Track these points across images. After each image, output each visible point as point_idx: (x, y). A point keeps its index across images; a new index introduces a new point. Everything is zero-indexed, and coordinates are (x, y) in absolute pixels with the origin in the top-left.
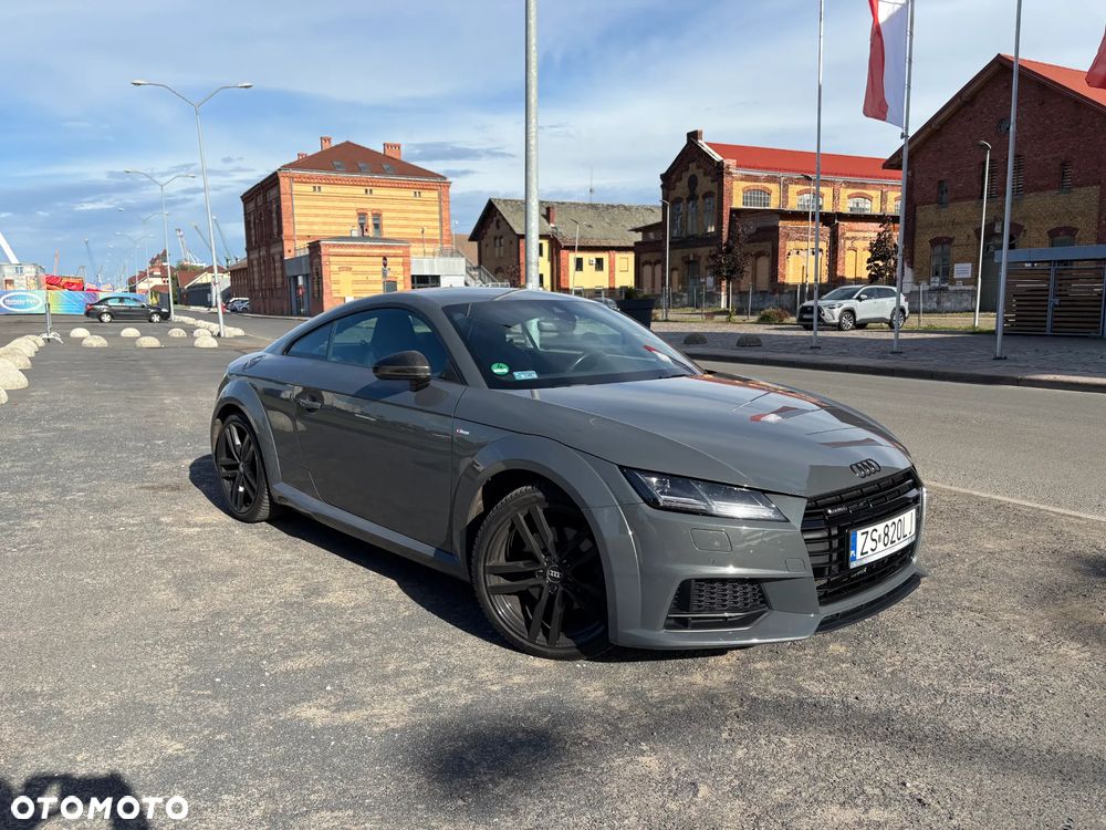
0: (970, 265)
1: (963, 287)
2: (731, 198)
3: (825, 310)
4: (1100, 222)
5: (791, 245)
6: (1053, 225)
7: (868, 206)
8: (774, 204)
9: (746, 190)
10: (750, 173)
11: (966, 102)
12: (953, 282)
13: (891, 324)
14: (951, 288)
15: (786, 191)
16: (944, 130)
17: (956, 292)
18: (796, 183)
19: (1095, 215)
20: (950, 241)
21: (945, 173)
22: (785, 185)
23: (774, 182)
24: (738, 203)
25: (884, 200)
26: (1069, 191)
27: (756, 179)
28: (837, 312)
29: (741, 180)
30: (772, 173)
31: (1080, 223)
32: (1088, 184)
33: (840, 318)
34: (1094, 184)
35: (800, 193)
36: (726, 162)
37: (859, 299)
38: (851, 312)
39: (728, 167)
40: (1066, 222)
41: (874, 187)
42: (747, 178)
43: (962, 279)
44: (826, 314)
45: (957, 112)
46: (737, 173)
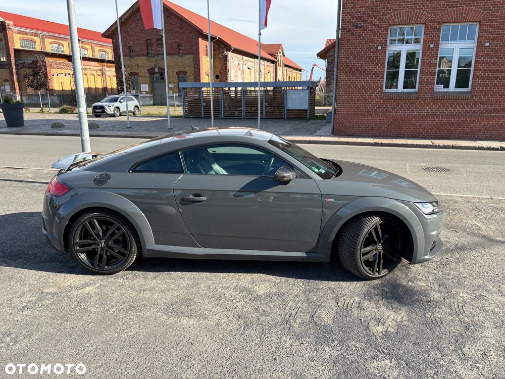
0: (147, 85)
1: (145, 95)
2: (13, 43)
3: (107, 107)
4: (194, 70)
5: (53, 71)
6: (178, 70)
7: (86, 53)
8: (38, 48)
9: (22, 39)
10: (23, 30)
11: (135, 11)
12: (141, 92)
13: (134, 114)
14: (140, 95)
15: (44, 42)
16: (127, 22)
17: (143, 97)
18: (49, 38)
19: (193, 67)
20: (137, 74)
21: (131, 43)
22: (42, 38)
23: (37, 36)
24: (18, 46)
25: (93, 51)
26: (182, 56)
27: (26, 34)
28: (112, 108)
29: (18, 33)
30: (35, 31)
31: (187, 69)
32: (189, 54)
33: (114, 111)
34: (191, 54)
35: (51, 43)
36: (7, 22)
37: (120, 102)
38: (118, 108)
39: (8, 25)
40: (182, 70)
41: (88, 43)
42: (20, 32)
43: (145, 91)
44: (107, 109)
45: (132, 15)
46: (15, 29)
